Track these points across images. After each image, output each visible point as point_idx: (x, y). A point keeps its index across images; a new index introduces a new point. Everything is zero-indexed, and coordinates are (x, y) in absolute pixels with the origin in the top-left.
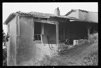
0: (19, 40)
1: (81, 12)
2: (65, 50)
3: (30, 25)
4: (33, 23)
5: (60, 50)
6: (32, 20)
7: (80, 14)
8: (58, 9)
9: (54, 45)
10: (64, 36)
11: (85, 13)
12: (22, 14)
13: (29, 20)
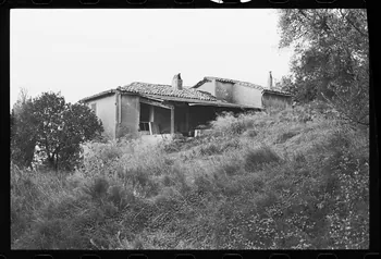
0: (119, 129)
1: (221, 85)
2: (182, 141)
3: (133, 107)
4: (138, 105)
5: (175, 141)
6: (137, 100)
7: (217, 88)
8: (179, 77)
9: (168, 135)
10: (187, 125)
11: (229, 85)
12: (123, 91)
13: (133, 100)
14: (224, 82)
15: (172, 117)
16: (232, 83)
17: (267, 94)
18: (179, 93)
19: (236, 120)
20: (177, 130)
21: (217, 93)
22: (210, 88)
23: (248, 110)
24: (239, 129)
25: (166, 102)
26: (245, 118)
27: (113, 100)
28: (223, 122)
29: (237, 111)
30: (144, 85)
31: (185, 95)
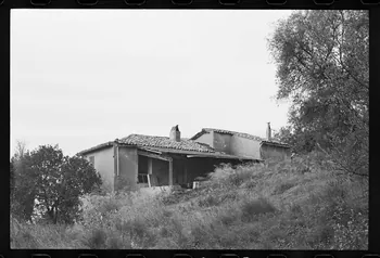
0: (117, 182)
1: (221, 137)
2: (181, 193)
3: (132, 159)
4: (136, 158)
5: (174, 193)
6: (136, 152)
7: (215, 139)
8: (177, 129)
9: (166, 187)
10: (186, 177)
11: (228, 137)
12: (121, 144)
13: (131, 153)
14: (223, 133)
15: (171, 169)
16: (230, 134)
17: (265, 145)
18: (176, 144)
19: (234, 172)
20: (176, 182)
21: (215, 144)
22: (208, 139)
23: (246, 162)
24: (237, 181)
25: (163, 154)
26: (243, 169)
27: (111, 152)
28: (222, 173)
29: (235, 162)
30: (142, 137)
31: (184, 147)
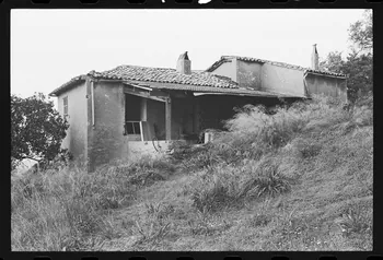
0: (92, 134)
1: (245, 65)
2: (184, 152)
3: (115, 100)
4: (122, 98)
5: (172, 152)
6: (121, 89)
7: (239, 70)
8: (186, 58)
12: (98, 78)
13: (114, 90)
14: (250, 62)
15: (168, 115)
16: (261, 63)
17: (312, 76)
18: (184, 78)
19: (270, 120)
21: (239, 76)
22: (229, 71)
31: (195, 81)
